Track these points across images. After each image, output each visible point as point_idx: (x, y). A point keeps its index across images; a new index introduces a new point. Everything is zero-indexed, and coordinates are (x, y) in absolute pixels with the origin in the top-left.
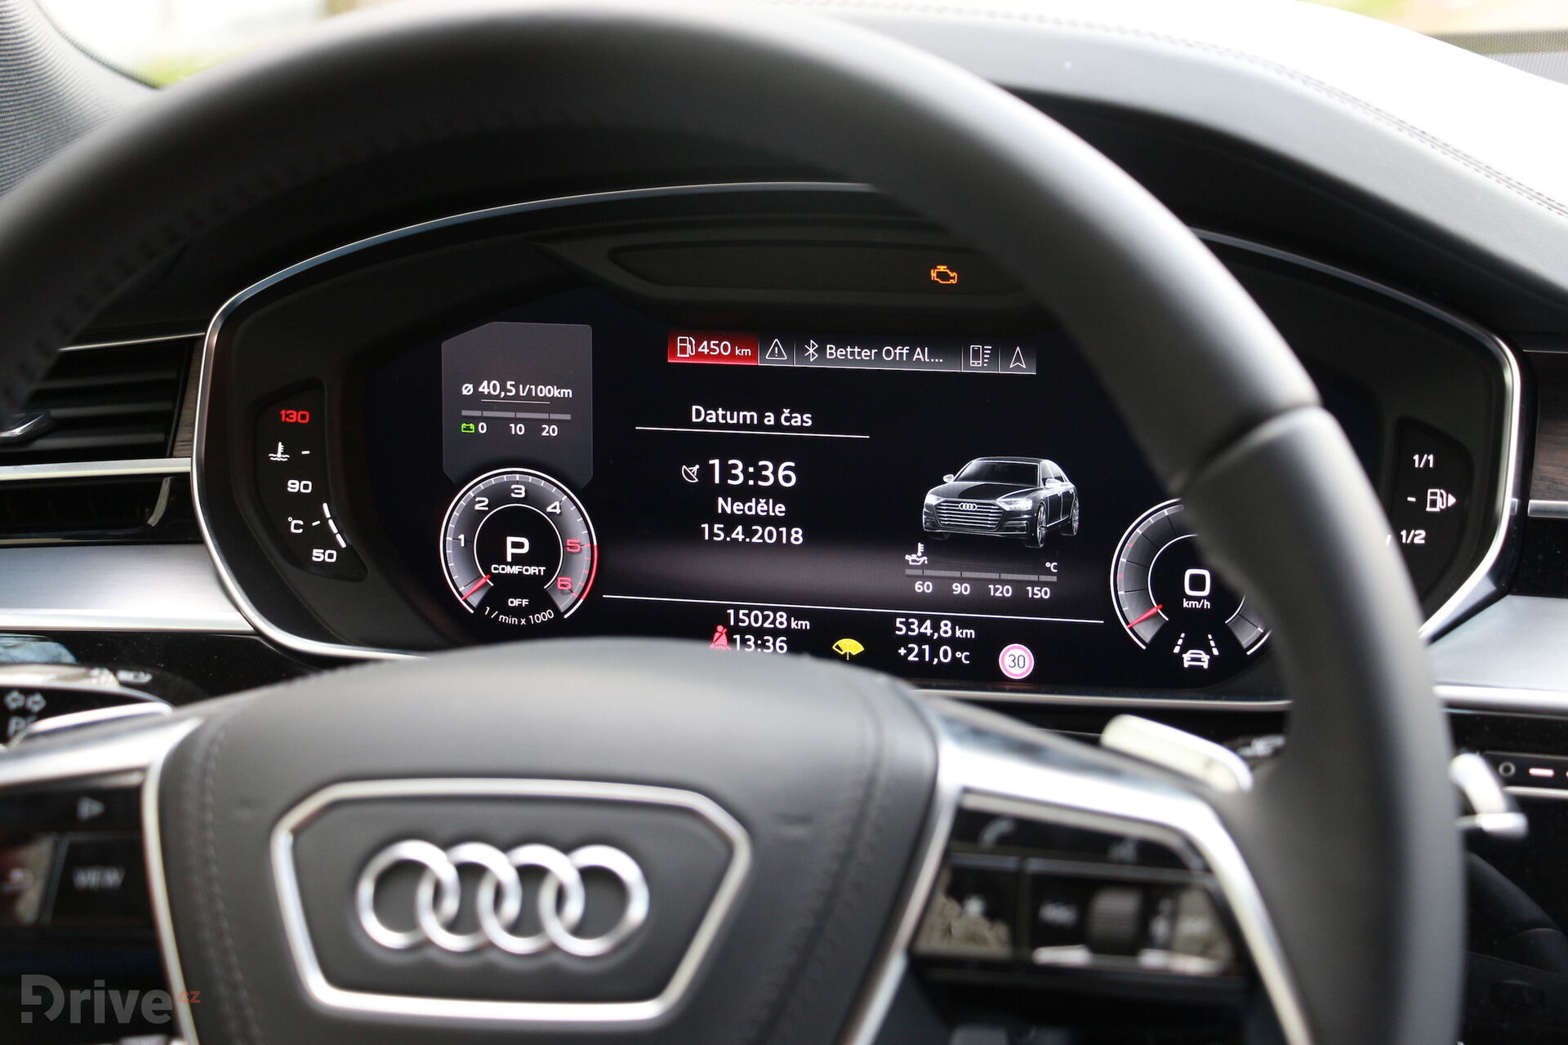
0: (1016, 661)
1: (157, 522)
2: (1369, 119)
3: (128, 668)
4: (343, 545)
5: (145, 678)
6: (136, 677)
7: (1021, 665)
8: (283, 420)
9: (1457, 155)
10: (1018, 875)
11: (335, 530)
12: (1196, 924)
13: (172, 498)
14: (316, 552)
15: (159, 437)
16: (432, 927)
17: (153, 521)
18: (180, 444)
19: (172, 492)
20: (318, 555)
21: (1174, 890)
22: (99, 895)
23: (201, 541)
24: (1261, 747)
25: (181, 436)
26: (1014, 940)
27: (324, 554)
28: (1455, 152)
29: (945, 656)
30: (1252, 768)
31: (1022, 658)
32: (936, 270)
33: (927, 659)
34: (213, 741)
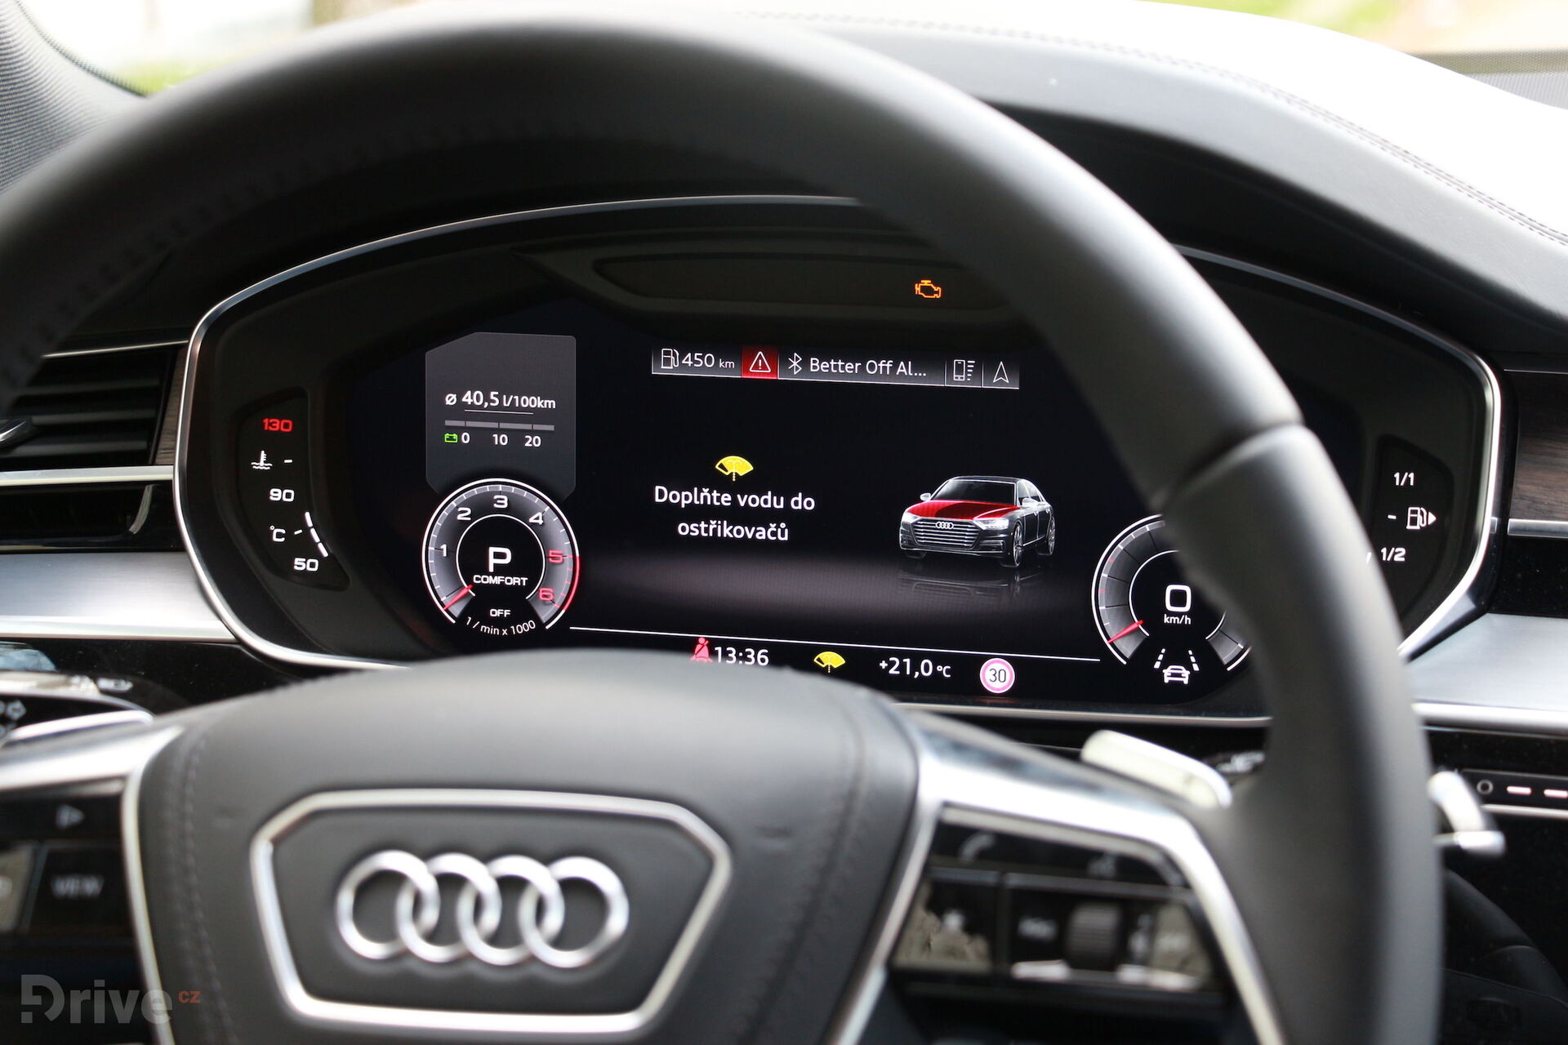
0: (997, 675)
1: (139, 529)
3: (109, 676)
4: (325, 554)
5: (126, 686)
6: (116, 685)
7: (1002, 679)
8: (266, 428)
10: (997, 889)
11: (317, 539)
12: (1174, 940)
13: (154, 505)
14: (297, 561)
15: (141, 445)
16: (411, 938)
17: (135, 528)
18: (162, 451)
19: (154, 499)
20: (300, 564)
21: (1152, 906)
22: (78, 901)
23: (182, 548)
24: (1240, 763)
25: (164, 443)
26: (993, 954)
27: (306, 562)
29: (926, 669)
30: (1231, 785)
31: (1002, 673)
32: (920, 285)
33: (908, 673)
34: (194, 750)
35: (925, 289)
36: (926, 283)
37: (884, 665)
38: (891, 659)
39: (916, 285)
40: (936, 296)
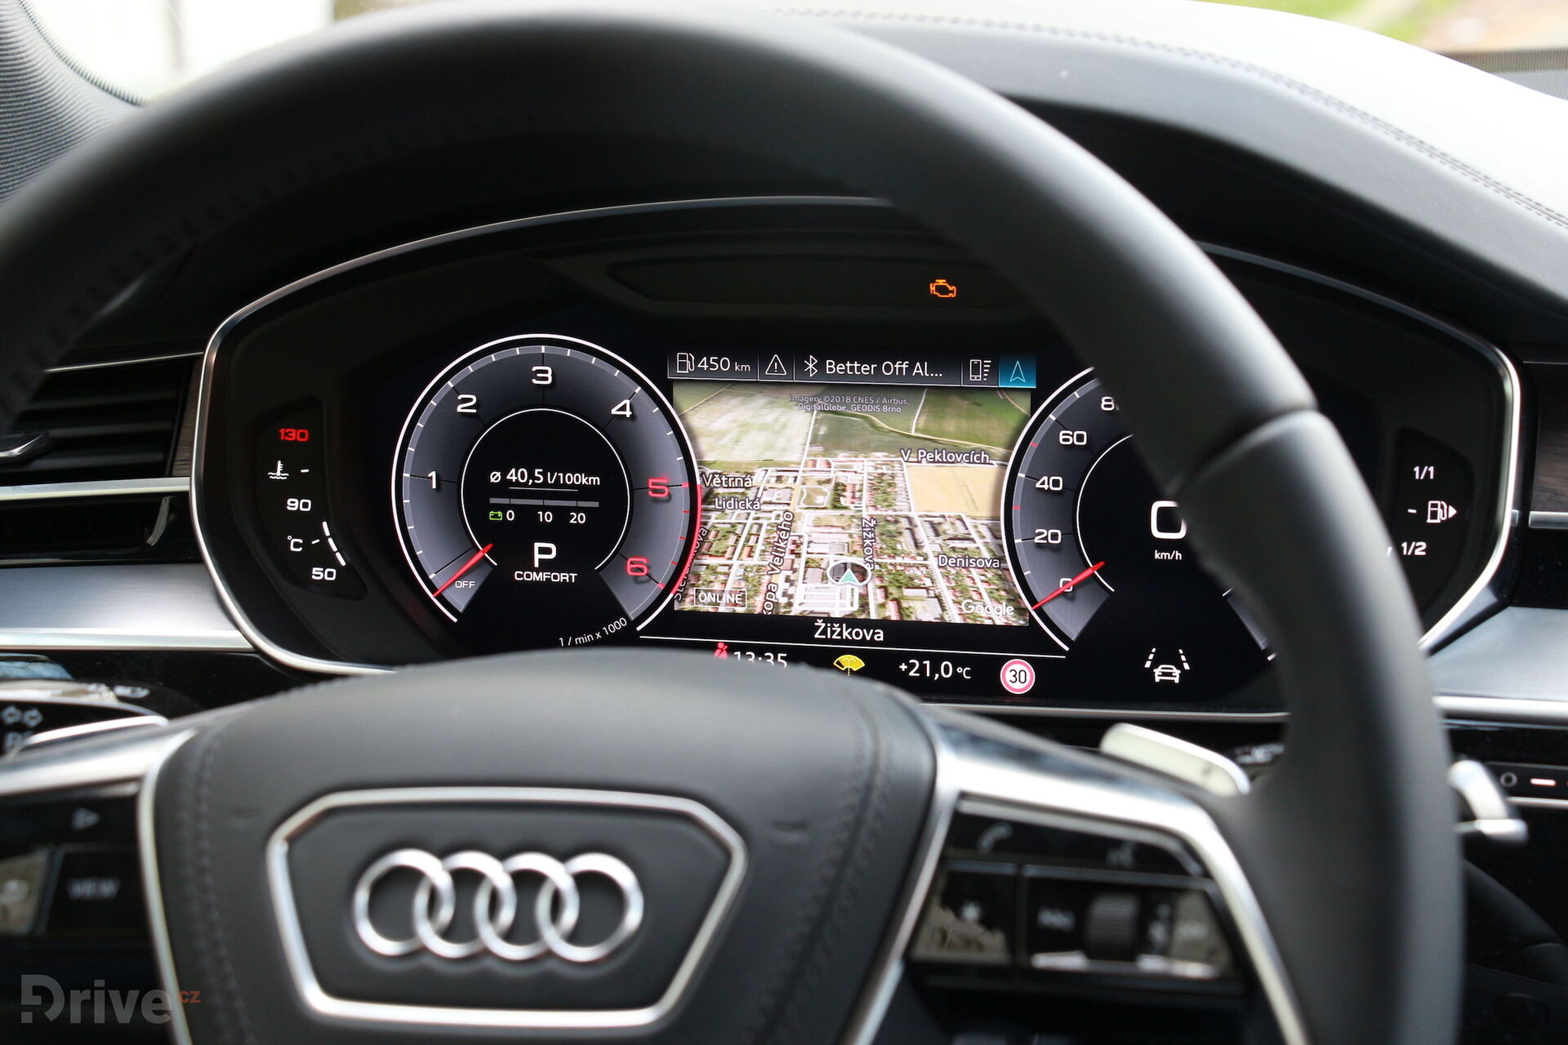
0: (1017, 676)
1: (157, 540)
2: (1368, 128)
3: (126, 685)
4: (343, 563)
5: (142, 693)
6: (132, 692)
7: (1023, 680)
8: (282, 438)
9: (1456, 165)
10: (1016, 880)
11: (334, 548)
12: (1193, 929)
13: (172, 517)
14: (315, 570)
15: (158, 457)
16: (428, 935)
17: (152, 540)
18: (179, 463)
19: (171, 510)
20: (318, 573)
21: (1172, 895)
22: (95, 904)
23: (200, 560)
24: (1260, 754)
25: (180, 455)
26: (1011, 946)
27: (323, 572)
28: (1454, 163)
29: (947, 671)
30: (1252, 778)
31: (1023, 673)
32: (935, 284)
33: (928, 675)
34: (209, 750)
35: (940, 289)
36: (941, 282)
37: (903, 667)
38: (911, 661)
39: (931, 285)
40: (951, 295)
